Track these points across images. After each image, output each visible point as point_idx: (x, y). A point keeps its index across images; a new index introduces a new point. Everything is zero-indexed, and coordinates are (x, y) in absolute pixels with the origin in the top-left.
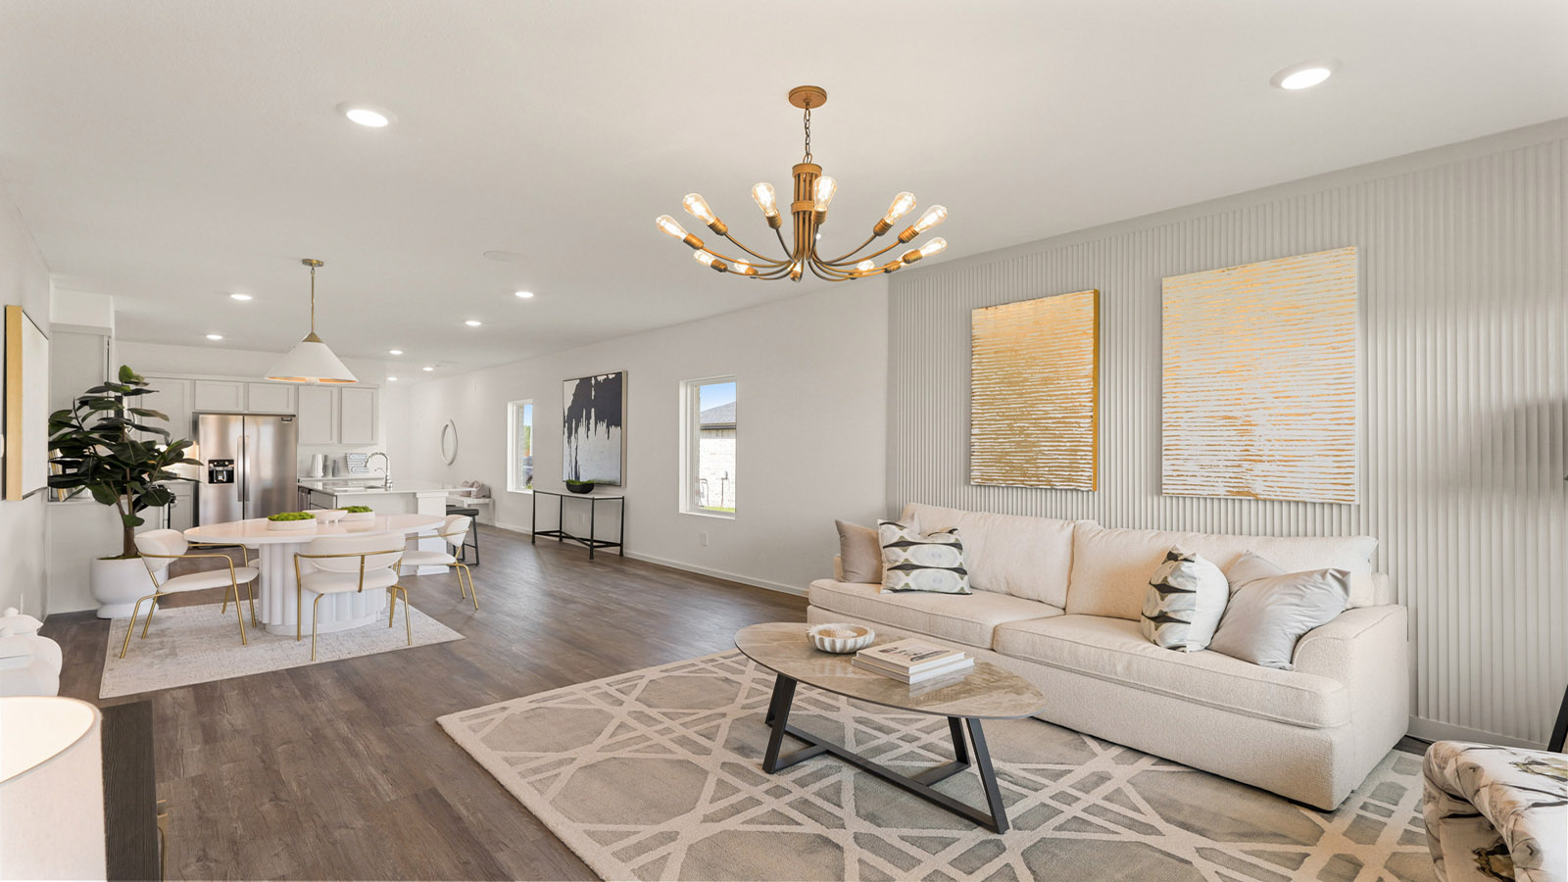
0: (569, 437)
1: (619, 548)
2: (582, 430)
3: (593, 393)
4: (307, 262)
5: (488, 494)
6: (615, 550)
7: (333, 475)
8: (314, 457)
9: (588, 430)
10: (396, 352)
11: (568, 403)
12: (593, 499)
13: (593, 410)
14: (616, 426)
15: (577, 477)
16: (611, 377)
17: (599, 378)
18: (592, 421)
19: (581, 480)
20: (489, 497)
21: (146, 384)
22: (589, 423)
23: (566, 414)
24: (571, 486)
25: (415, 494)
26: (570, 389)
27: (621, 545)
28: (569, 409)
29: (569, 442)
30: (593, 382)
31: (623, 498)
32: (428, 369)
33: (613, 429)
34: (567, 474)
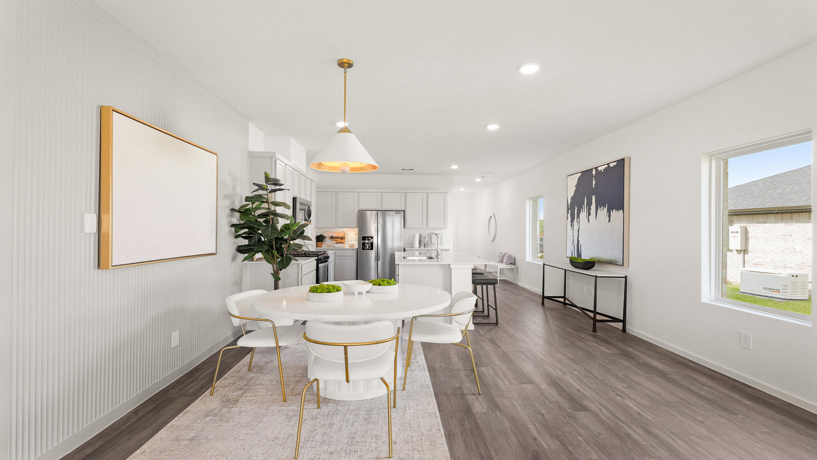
0: (572, 221)
1: (622, 324)
2: (583, 215)
3: (594, 182)
4: (341, 64)
5: (513, 262)
6: (619, 325)
7: (424, 247)
8: (414, 235)
9: (589, 214)
10: (454, 167)
11: (571, 193)
12: (596, 277)
13: (594, 197)
14: (618, 209)
15: (579, 255)
16: (612, 165)
17: (600, 169)
18: (593, 207)
19: (583, 257)
20: (515, 264)
21: (281, 185)
22: (590, 209)
23: (569, 203)
24: (573, 262)
25: (450, 265)
26: (573, 181)
27: (624, 321)
28: (572, 198)
29: (572, 225)
30: (594, 172)
31: (626, 277)
32: (478, 180)
33: (614, 213)
34: (570, 252)
